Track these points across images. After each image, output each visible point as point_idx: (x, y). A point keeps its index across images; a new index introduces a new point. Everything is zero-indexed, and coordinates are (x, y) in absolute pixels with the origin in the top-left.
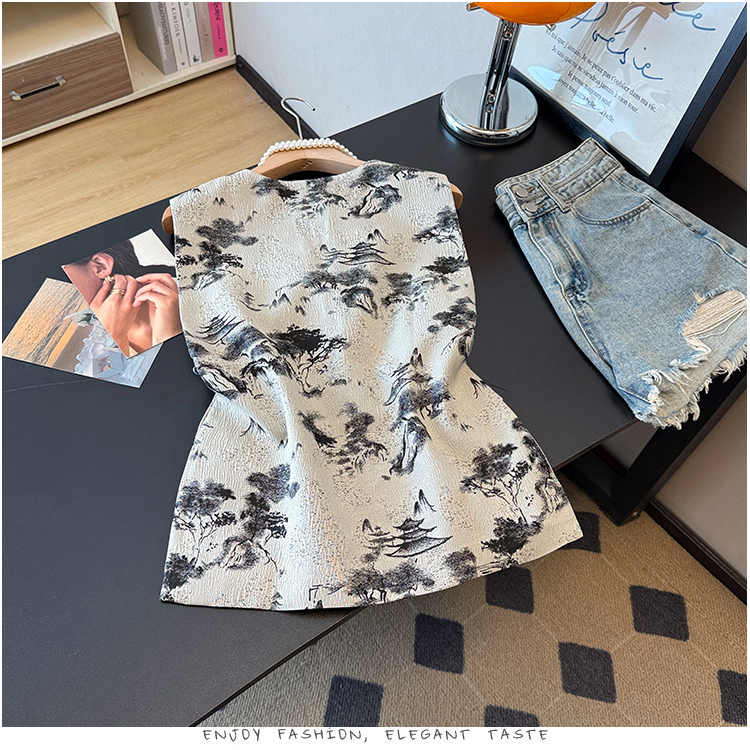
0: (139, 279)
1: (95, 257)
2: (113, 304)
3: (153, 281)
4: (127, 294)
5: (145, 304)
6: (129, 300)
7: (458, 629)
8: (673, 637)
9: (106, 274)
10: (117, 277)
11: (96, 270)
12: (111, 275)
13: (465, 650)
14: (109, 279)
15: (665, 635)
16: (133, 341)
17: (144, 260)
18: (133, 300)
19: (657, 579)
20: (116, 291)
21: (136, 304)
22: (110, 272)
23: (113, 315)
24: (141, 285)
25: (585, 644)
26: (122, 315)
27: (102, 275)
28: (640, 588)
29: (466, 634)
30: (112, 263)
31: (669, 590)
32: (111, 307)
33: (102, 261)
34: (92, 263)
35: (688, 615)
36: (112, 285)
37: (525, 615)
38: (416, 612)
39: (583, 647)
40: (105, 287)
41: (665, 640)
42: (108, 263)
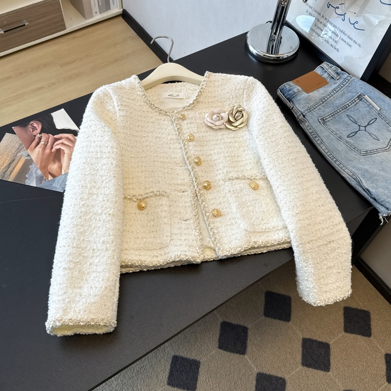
0: (56, 136)
1: (31, 122)
2: (41, 150)
3: (64, 138)
4: (48, 145)
5: (59, 150)
6: (50, 148)
9: (37, 132)
10: (43, 134)
11: (31, 130)
12: (40, 133)
14: (38, 136)
16: (51, 171)
17: (59, 126)
18: (52, 148)
20: (42, 143)
21: (53, 150)
22: (39, 131)
23: (40, 156)
24: (57, 140)
25: (317, 339)
26: (45, 156)
27: (35, 133)
30: (40, 127)
31: (363, 309)
32: (39, 151)
33: (35, 125)
34: (30, 126)
36: (40, 139)
40: (36, 140)
42: (38, 126)
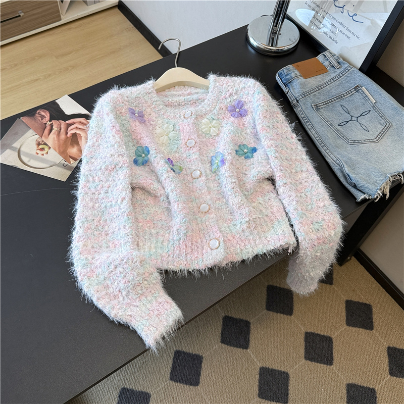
0: (68, 122)
1: (38, 112)
3: (76, 122)
7: (247, 324)
8: (366, 328)
9: (47, 120)
11: (40, 119)
13: (251, 336)
15: (362, 328)
16: (71, 155)
19: (359, 296)
20: (55, 129)
21: (69, 135)
22: (49, 119)
25: (319, 332)
26: (62, 142)
27: (44, 121)
28: (351, 301)
29: (252, 326)
30: (49, 114)
31: (365, 302)
34: (37, 115)
35: (373, 316)
36: (52, 126)
37: (288, 316)
38: (223, 315)
39: (318, 334)
40: (48, 128)
41: (361, 330)
42: (46, 114)
